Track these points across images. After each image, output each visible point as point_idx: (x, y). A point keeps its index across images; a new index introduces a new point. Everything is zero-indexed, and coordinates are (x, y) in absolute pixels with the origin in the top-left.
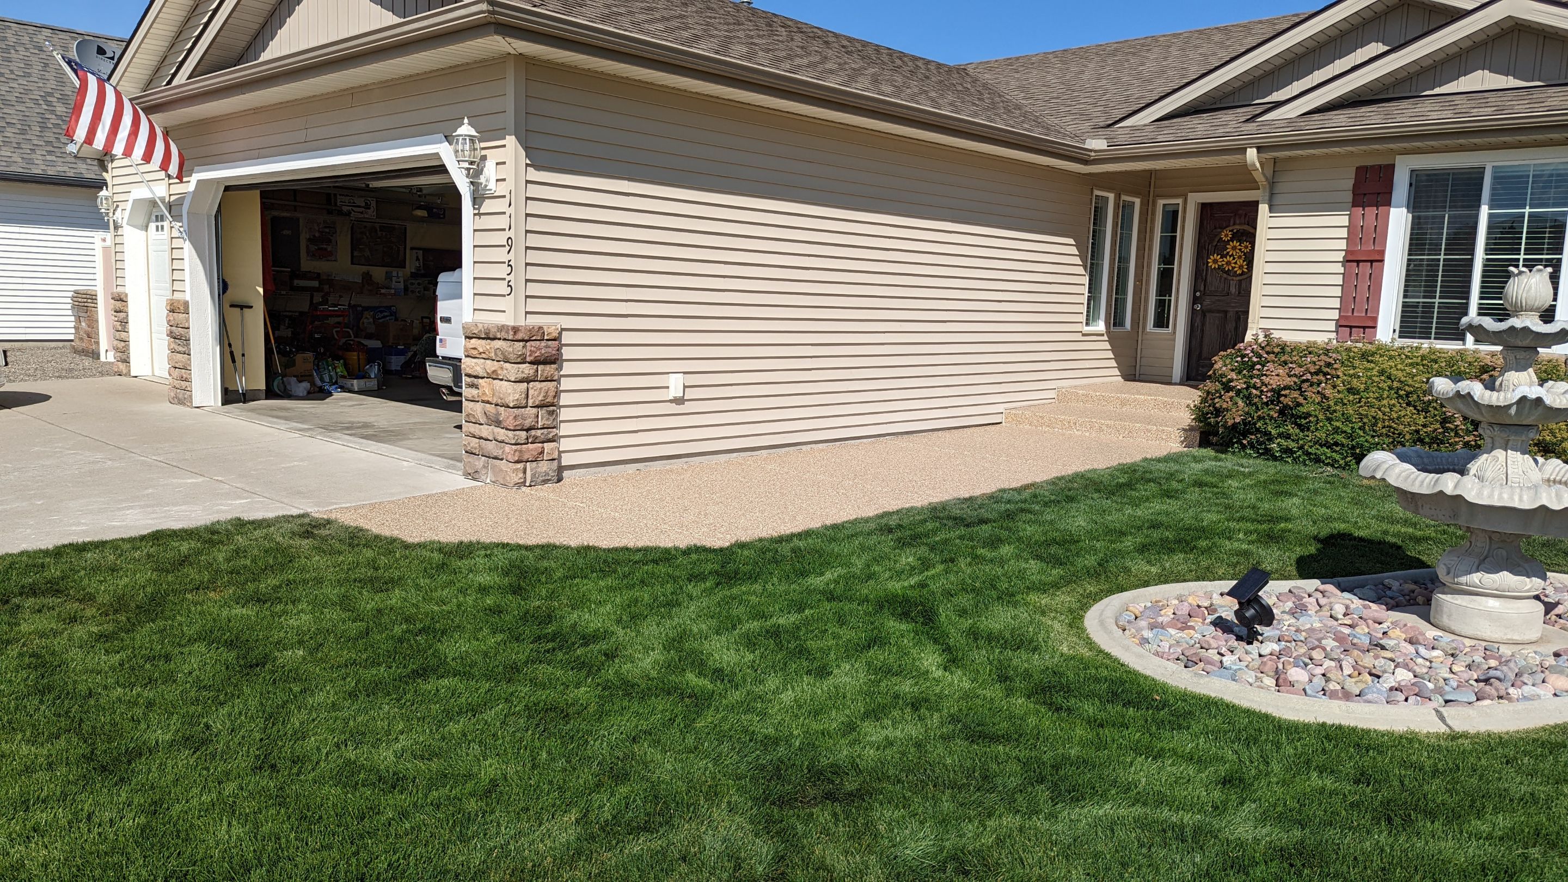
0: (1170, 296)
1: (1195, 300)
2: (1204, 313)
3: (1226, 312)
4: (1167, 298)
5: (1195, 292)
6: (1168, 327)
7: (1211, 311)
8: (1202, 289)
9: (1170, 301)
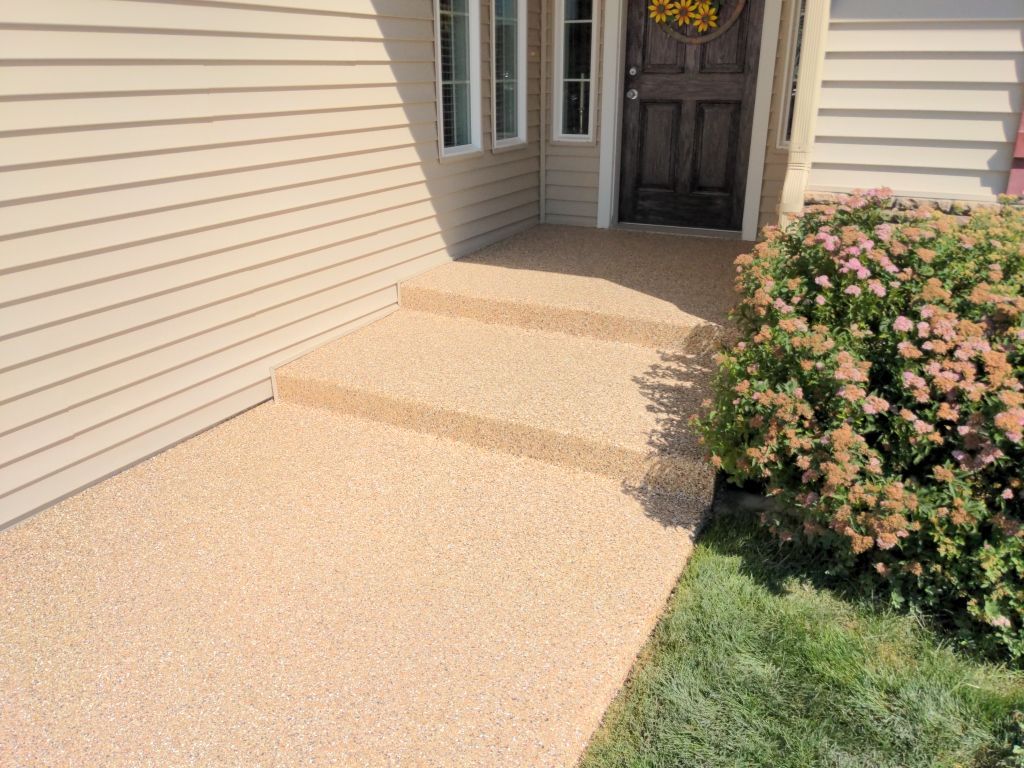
0: (588, 76)
1: (628, 82)
2: (644, 104)
3: (678, 104)
4: (582, 80)
5: (627, 68)
6: (586, 131)
7: (654, 102)
8: (639, 61)
9: (587, 85)
